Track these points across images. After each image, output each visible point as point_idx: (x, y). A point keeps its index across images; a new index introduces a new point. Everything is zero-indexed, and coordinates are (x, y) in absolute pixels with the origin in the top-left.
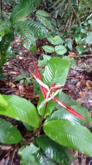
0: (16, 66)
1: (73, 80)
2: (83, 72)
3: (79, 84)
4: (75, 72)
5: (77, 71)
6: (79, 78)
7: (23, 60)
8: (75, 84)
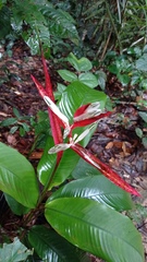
0: (8, 105)
1: (102, 138)
2: (118, 127)
3: (110, 145)
4: (105, 126)
5: (109, 125)
6: (111, 137)
7: (21, 96)
8: (104, 145)
